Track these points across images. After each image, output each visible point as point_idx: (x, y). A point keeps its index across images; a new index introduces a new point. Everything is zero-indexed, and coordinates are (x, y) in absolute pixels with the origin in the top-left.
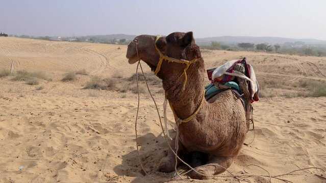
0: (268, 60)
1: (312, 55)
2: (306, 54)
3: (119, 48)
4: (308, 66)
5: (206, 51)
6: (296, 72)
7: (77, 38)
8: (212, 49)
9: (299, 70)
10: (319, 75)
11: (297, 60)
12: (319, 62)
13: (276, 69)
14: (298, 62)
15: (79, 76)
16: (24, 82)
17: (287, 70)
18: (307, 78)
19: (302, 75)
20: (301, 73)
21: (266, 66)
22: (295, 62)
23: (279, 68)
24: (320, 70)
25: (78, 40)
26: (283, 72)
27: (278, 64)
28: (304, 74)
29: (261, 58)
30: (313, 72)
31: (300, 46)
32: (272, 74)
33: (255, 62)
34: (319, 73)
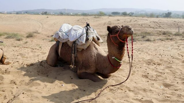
0: (132, 21)
1: (154, 17)
2: (150, 17)
3: (47, 17)
4: (154, 23)
5: (98, 17)
6: (149, 27)
7: (17, 12)
8: (100, 16)
9: (150, 26)
10: (161, 28)
11: (147, 20)
12: (159, 21)
13: (138, 26)
14: (148, 21)
15: (35, 34)
16: (14, 39)
17: (143, 26)
18: (155, 29)
19: (152, 29)
20: (151, 27)
21: (132, 24)
22: (147, 21)
23: (139, 25)
24: (160, 25)
25: (17, 13)
26: (142, 27)
27: (138, 23)
28: (153, 28)
29: (129, 20)
30: (157, 26)
31: (144, 13)
32: (137, 28)
33: (126, 22)
34: (160, 27)
